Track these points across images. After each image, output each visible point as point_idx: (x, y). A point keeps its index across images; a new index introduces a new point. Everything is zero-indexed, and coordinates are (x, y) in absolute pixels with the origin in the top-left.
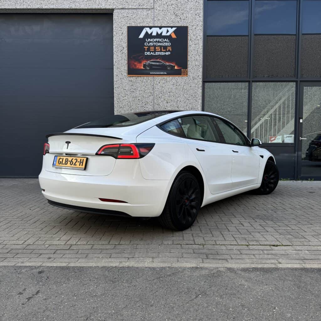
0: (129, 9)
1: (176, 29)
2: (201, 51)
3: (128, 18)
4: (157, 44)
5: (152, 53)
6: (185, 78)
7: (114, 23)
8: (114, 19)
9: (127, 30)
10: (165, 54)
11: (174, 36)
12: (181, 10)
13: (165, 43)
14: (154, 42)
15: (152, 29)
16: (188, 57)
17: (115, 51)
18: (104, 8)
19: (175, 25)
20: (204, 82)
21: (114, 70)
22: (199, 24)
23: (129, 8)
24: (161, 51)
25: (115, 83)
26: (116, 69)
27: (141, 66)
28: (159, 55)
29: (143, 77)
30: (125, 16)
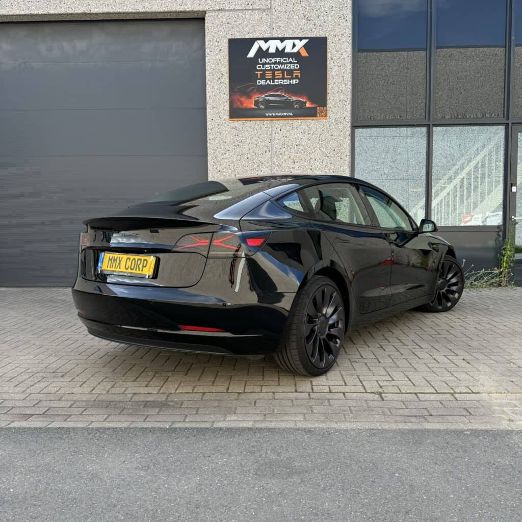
0: (231, 10)
1: (308, 41)
2: (348, 76)
3: (229, 25)
4: (276, 67)
5: (268, 81)
6: (322, 122)
7: (206, 34)
8: (206, 27)
9: (227, 45)
10: (290, 83)
11: (304, 53)
12: (315, 10)
13: (289, 65)
14: (272, 63)
15: (268, 43)
16: (328, 87)
17: (209, 80)
18: (190, 9)
19: (306, 36)
20: (354, 127)
21: (207, 111)
22: (345, 33)
23: (231, 8)
24: (283, 78)
25: (209, 131)
26: (210, 109)
27: (251, 103)
28: (281, 84)
29: (254, 122)
30: (224, 22)
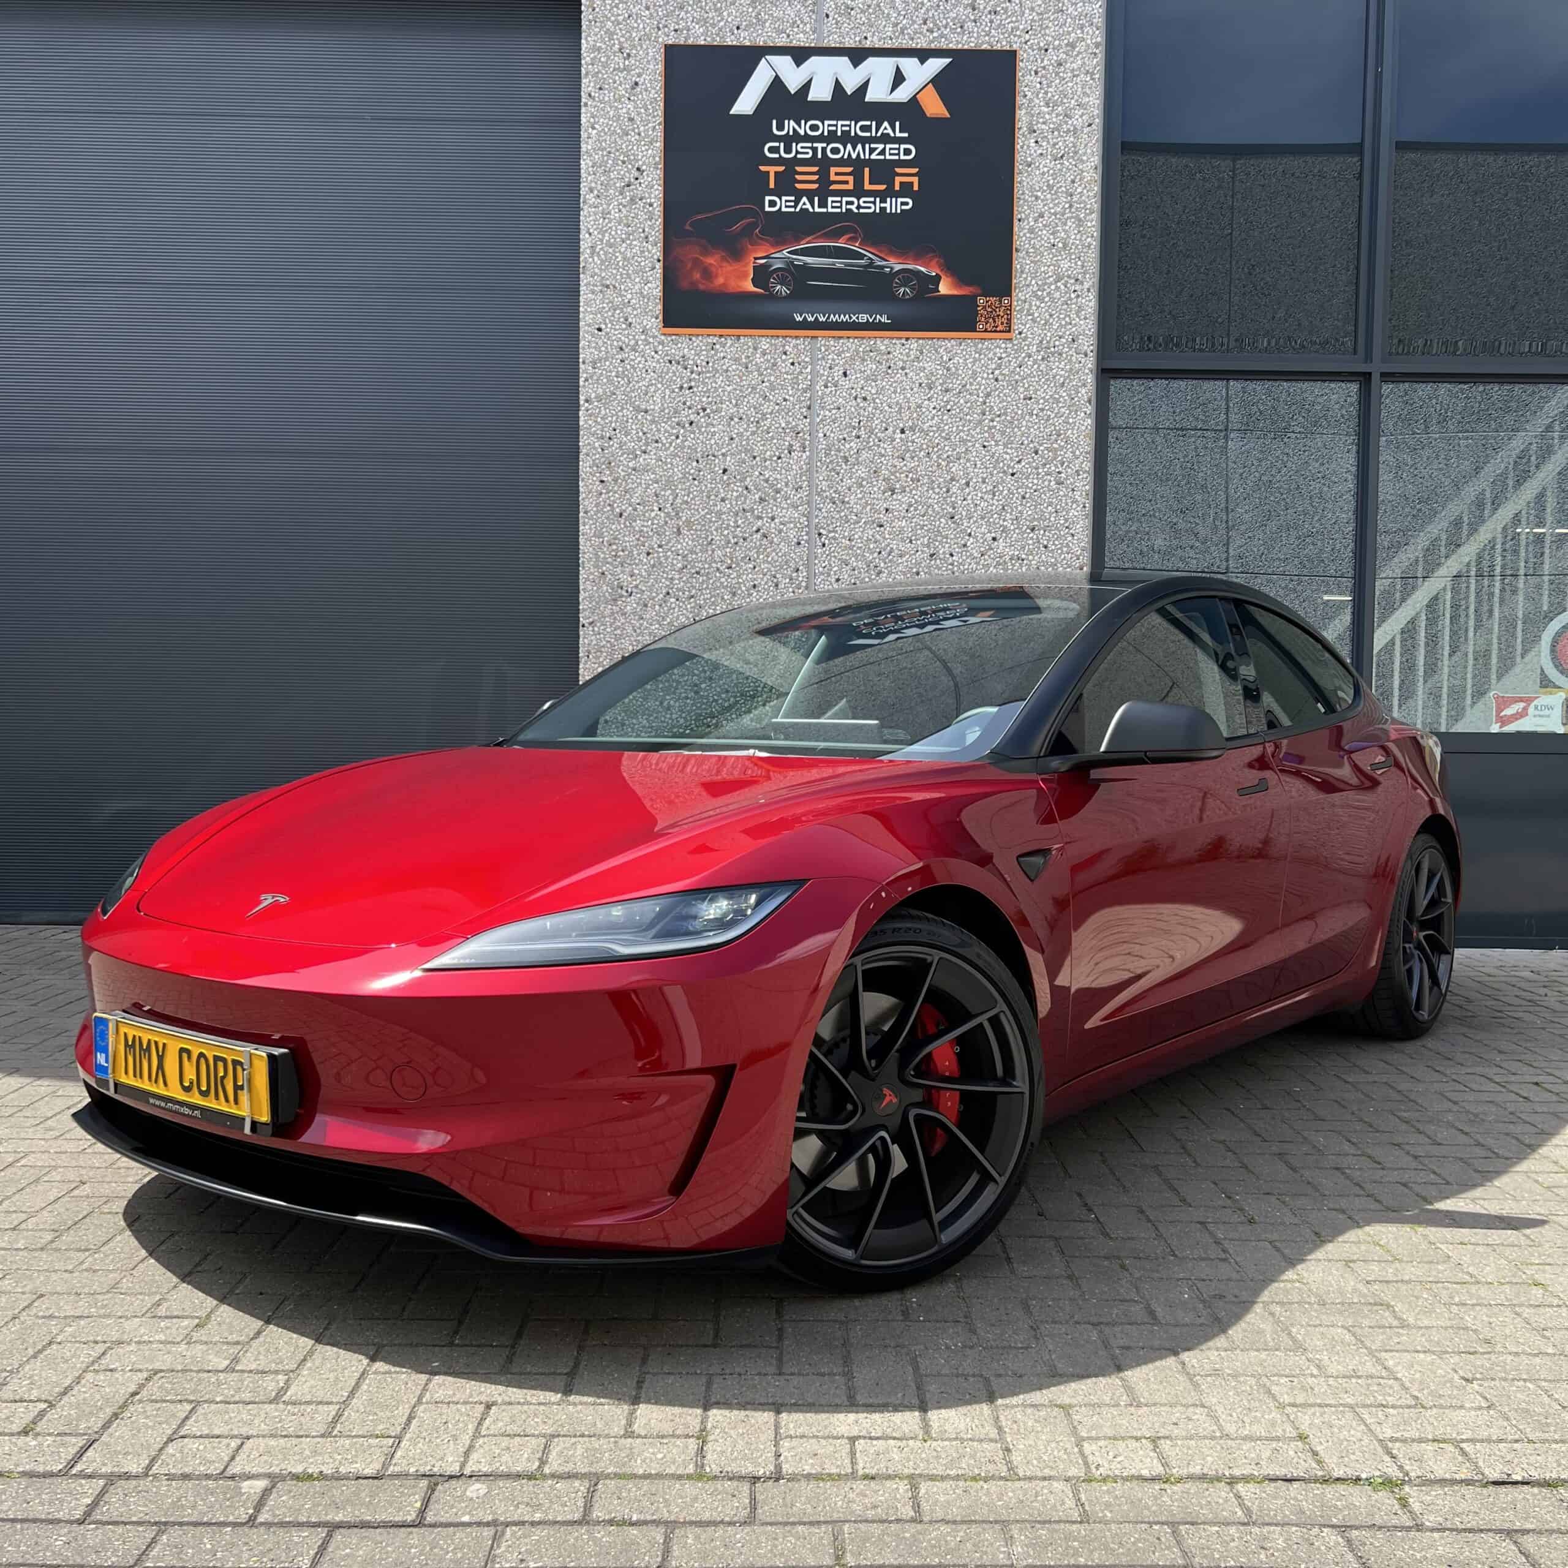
5: (804, 199)
6: (996, 348)
7: (584, 24)
8: (583, 2)
9: (661, 67)
10: (883, 209)
11: (934, 107)
13: (881, 147)
15: (806, 65)
16: (1016, 229)
19: (943, 44)
20: (1106, 373)
21: (583, 301)
24: (858, 192)
25: (583, 370)
26: (593, 292)
28: (850, 210)
29: (749, 340)
